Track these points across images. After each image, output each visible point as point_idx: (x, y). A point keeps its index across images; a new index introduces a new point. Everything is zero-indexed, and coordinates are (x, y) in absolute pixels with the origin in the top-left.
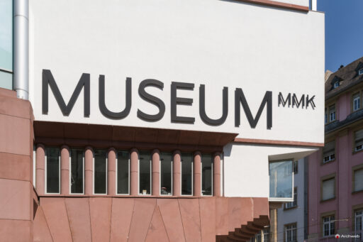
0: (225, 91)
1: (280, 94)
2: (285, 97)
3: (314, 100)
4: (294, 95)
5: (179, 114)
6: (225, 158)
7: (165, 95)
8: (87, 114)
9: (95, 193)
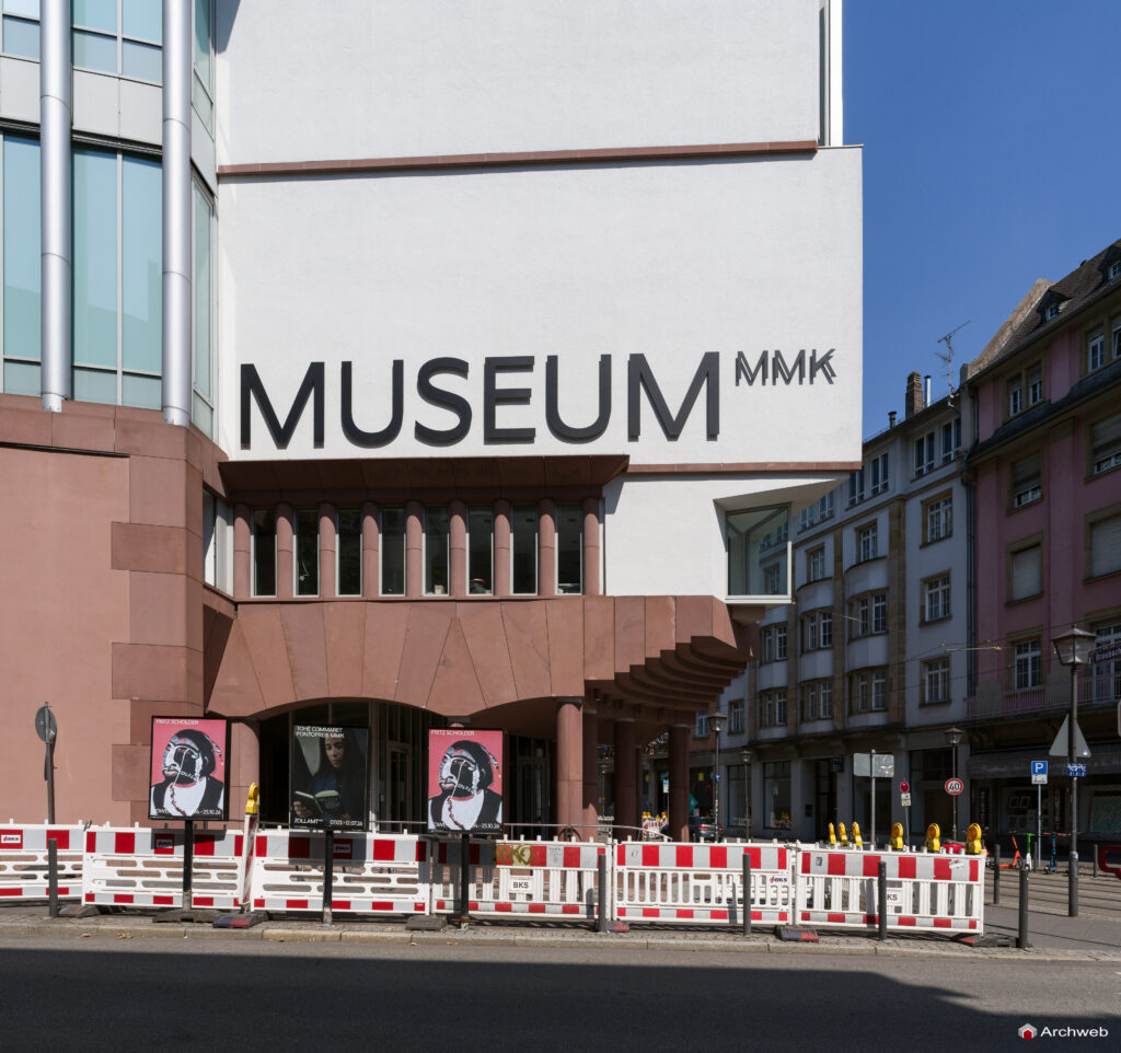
0: (605, 363)
1: (741, 354)
2: (753, 362)
3: (831, 362)
4: (778, 353)
5: (500, 424)
6: (608, 517)
7: (471, 389)
8: (319, 440)
9: (342, 592)
